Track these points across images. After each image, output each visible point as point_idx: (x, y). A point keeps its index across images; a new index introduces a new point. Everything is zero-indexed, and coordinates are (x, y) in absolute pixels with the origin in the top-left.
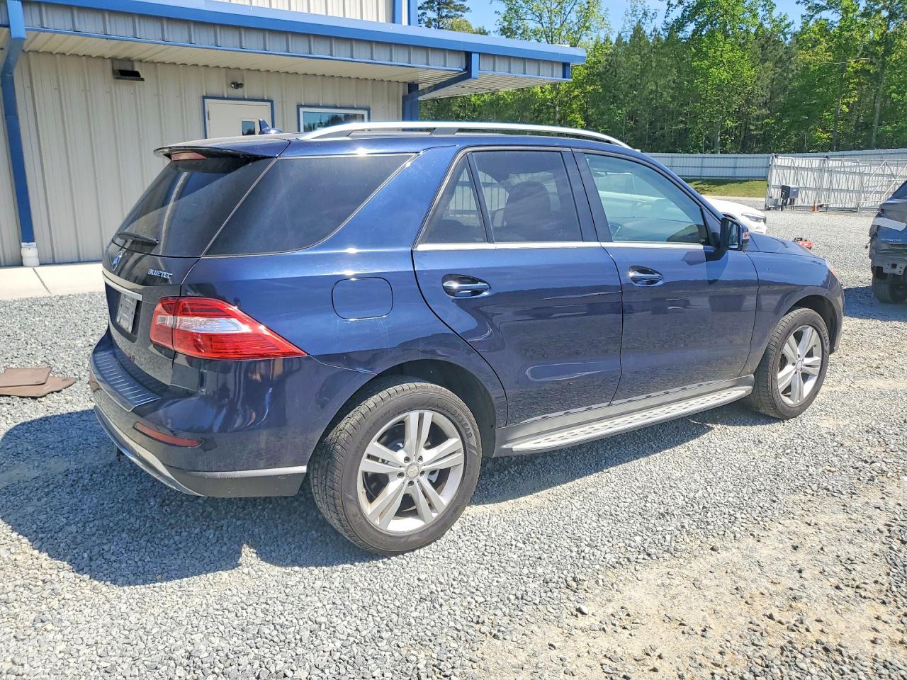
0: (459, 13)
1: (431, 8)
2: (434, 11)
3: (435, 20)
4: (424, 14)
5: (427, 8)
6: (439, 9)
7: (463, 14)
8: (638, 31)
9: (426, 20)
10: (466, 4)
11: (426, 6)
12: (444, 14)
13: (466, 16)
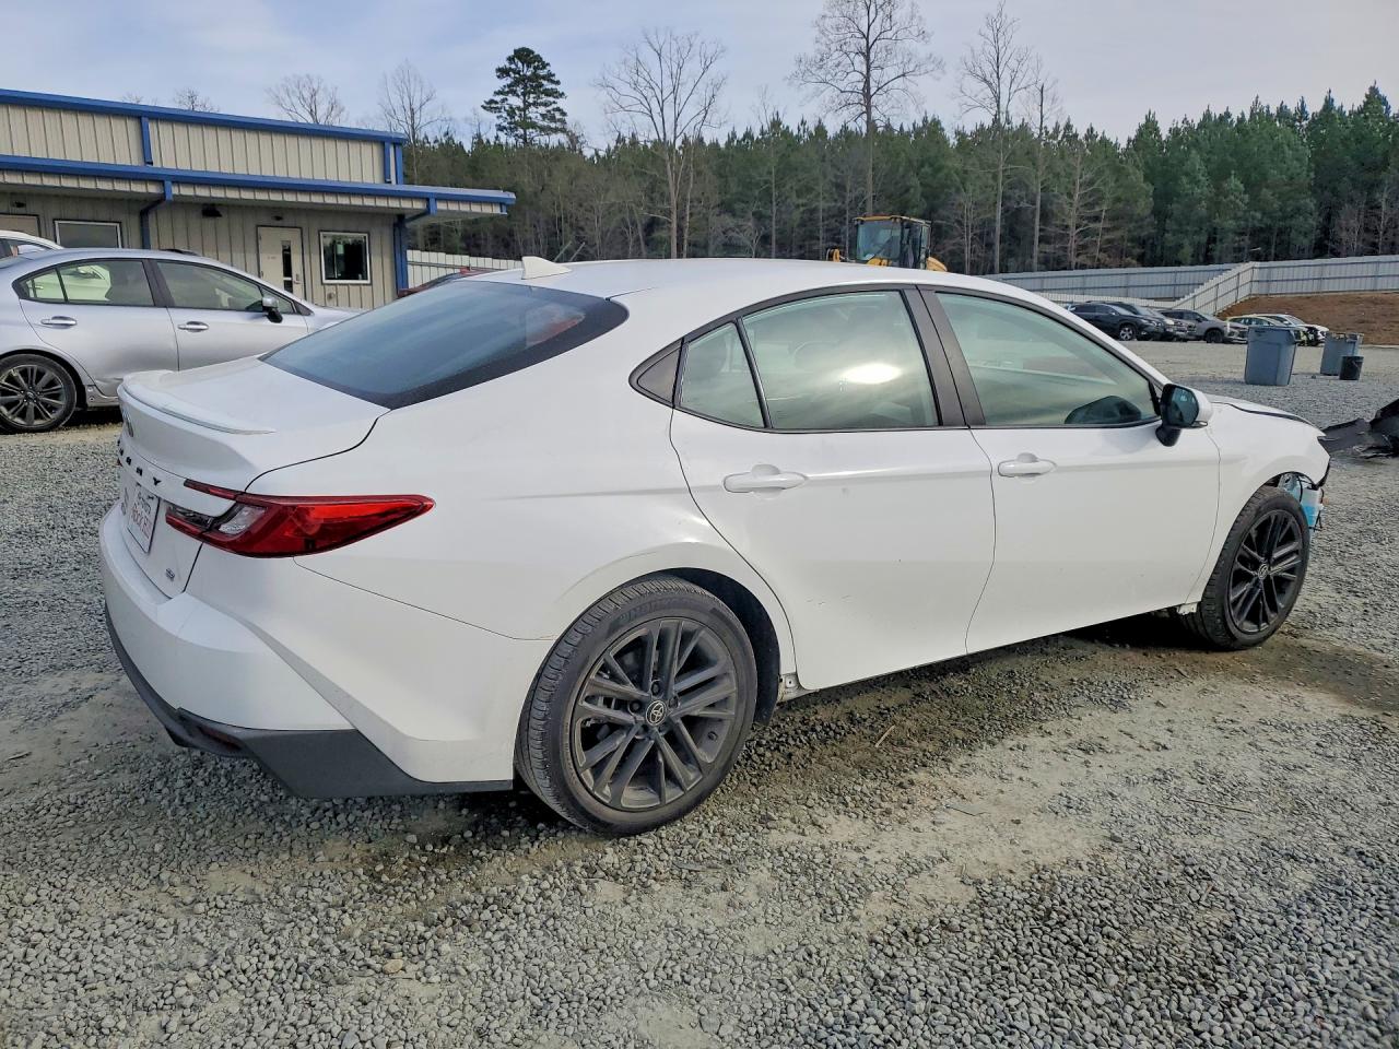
0: (551, 99)
1: (514, 93)
2: (518, 96)
3: (519, 108)
4: (503, 101)
5: (508, 93)
6: (524, 94)
7: (556, 100)
8: (776, 124)
9: (507, 108)
10: (560, 88)
11: (507, 90)
12: (531, 101)
13: (561, 103)
